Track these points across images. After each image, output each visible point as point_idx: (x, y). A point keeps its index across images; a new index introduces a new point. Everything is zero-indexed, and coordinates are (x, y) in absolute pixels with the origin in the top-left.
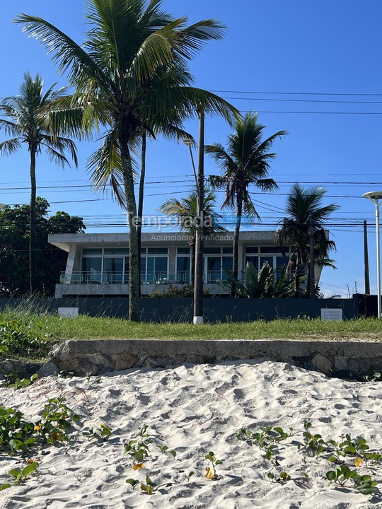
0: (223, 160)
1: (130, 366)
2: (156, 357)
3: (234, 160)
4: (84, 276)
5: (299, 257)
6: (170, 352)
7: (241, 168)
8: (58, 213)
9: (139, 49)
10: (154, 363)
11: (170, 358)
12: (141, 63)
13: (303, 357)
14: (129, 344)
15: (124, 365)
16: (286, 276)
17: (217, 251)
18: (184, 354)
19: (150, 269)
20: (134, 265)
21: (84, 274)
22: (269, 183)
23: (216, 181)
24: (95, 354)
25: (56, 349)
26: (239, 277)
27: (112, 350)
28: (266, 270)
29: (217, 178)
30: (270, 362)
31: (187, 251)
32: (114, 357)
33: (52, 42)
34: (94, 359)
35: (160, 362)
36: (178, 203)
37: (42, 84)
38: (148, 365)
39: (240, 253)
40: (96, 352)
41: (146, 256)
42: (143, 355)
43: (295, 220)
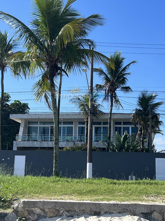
0: (103, 76)
1: (55, 215)
2: (69, 211)
3: (109, 76)
4: (29, 137)
5: (144, 129)
6: (76, 208)
7: (113, 81)
8: (15, 101)
9: (60, 32)
10: (68, 214)
11: (76, 212)
12: (61, 39)
13: (147, 213)
14: (54, 204)
15: (52, 215)
16: (137, 139)
17: (100, 123)
18: (83, 210)
19: (64, 133)
20: (56, 144)
21: (29, 136)
22: (127, 89)
23: (100, 87)
24: (36, 208)
25: (16, 205)
26: (112, 140)
27: (45, 207)
28: (126, 136)
29: (100, 86)
30: (129, 216)
31: (83, 123)
32: (47, 210)
33: (14, 25)
34: (36, 211)
35: (71, 214)
36: (79, 99)
37: (8, 35)
38: (65, 215)
39: (112, 125)
40: (37, 207)
41: (62, 126)
42: (62, 210)
43: (141, 109)
